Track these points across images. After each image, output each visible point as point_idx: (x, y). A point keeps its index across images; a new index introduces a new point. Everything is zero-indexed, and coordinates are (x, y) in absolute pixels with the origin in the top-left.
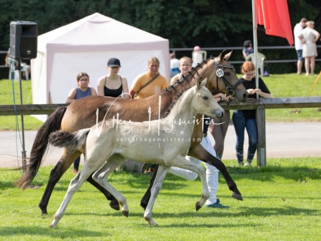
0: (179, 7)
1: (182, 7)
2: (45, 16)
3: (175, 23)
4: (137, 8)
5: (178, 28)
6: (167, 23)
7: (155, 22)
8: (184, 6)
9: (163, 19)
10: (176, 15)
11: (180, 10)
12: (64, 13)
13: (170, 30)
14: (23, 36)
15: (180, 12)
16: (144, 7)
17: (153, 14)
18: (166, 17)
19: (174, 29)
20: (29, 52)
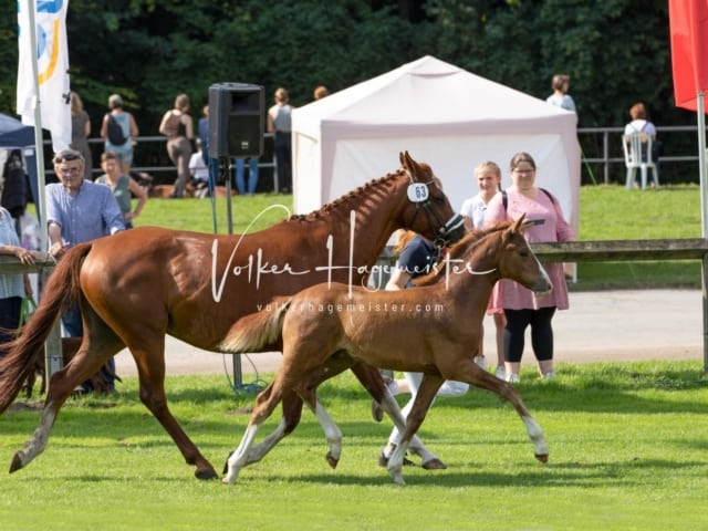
0: (637, 37)
1: (642, 37)
2: (346, 56)
3: (627, 70)
4: (545, 38)
5: (632, 81)
6: (609, 70)
7: (580, 66)
8: (648, 33)
9: (597, 61)
10: (628, 54)
11: (639, 42)
12: (388, 49)
13: (614, 84)
14: (236, 113)
15: (637, 47)
16: (558, 36)
17: (577, 48)
18: (606, 56)
19: (624, 83)
20: (245, 144)
